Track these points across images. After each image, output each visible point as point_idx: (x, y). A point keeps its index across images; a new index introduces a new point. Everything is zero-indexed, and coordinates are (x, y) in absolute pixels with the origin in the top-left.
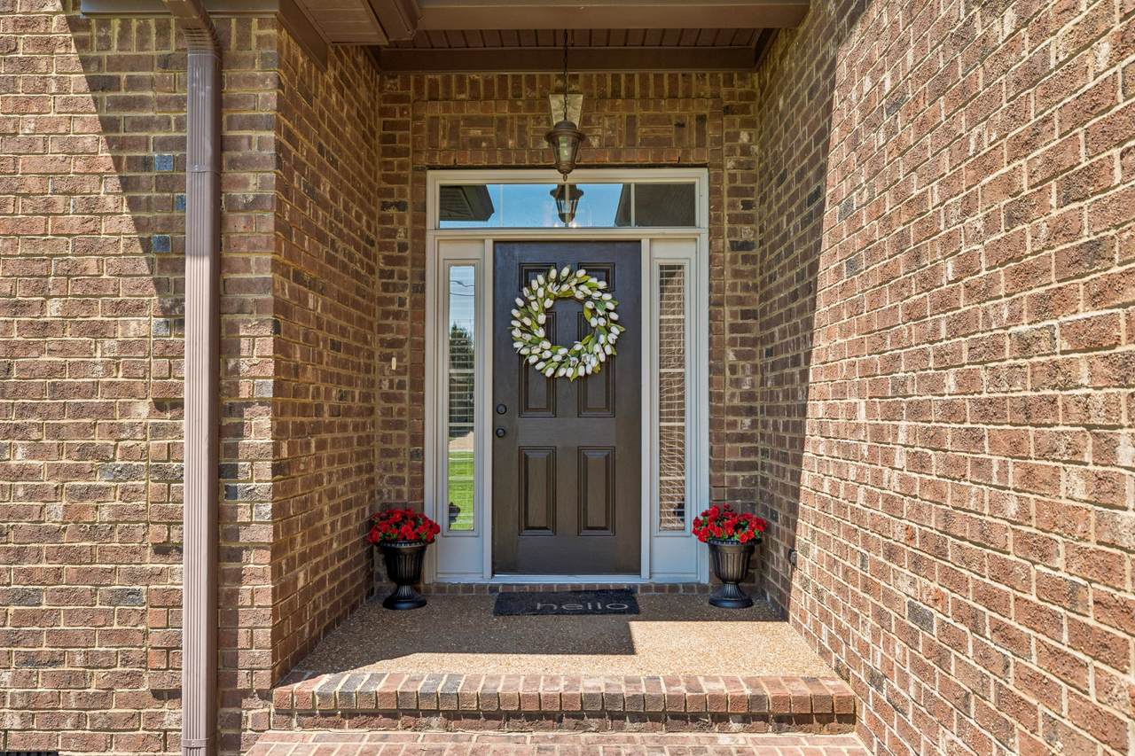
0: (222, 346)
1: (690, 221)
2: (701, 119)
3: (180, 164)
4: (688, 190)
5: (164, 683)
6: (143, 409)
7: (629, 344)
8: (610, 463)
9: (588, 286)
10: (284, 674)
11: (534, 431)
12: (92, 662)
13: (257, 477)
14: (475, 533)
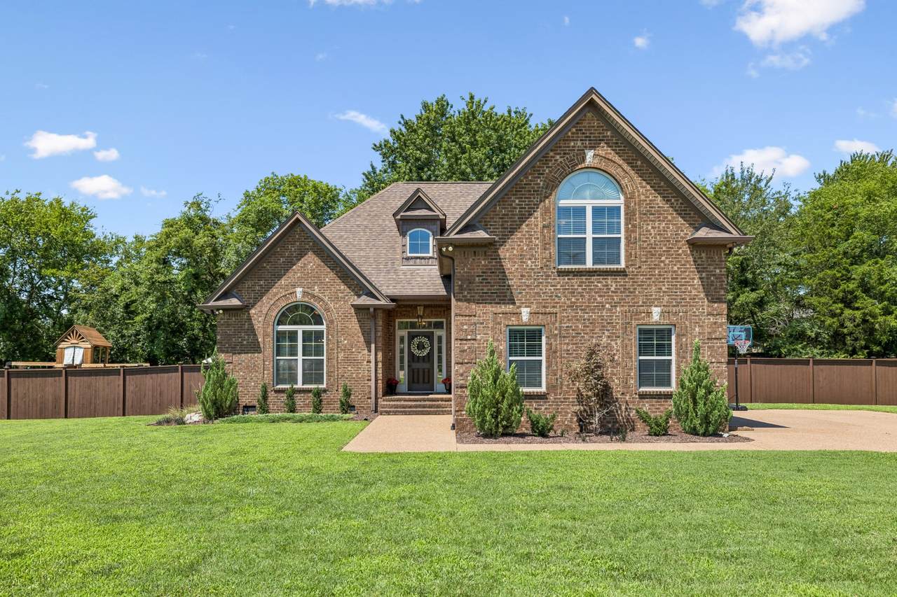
0: (376, 355)
1: (443, 328)
2: (444, 311)
3: (370, 331)
4: (442, 322)
5: (369, 396)
6: (365, 363)
7: (432, 350)
8: (429, 371)
9: (424, 340)
10: (383, 396)
11: (416, 365)
12: (359, 394)
13: (380, 371)
14: (404, 383)
